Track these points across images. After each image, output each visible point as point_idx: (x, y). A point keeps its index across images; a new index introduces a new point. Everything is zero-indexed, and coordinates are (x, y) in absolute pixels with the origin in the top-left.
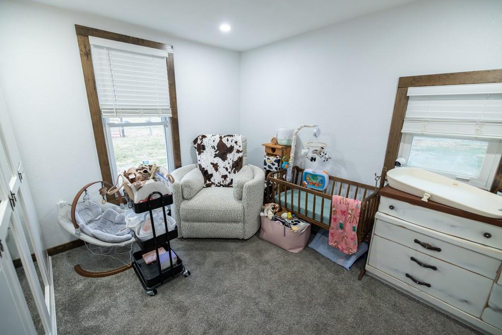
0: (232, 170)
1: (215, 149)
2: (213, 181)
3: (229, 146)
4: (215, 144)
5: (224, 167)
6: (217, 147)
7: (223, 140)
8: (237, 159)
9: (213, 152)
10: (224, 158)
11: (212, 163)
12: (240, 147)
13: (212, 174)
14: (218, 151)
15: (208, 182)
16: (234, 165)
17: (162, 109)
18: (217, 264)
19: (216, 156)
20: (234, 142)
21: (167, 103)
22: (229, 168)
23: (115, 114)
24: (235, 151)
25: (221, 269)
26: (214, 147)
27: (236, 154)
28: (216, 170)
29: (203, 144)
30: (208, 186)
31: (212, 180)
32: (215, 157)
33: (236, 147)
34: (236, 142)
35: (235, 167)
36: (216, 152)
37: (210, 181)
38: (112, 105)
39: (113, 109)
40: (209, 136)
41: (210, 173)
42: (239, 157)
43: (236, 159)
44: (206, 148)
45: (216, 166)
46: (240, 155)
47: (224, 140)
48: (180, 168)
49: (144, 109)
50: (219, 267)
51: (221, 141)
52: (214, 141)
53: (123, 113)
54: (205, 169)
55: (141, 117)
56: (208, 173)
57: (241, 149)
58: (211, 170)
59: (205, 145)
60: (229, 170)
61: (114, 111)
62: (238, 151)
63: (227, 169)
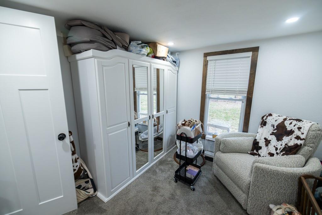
0: (281, 152)
1: (274, 128)
2: (260, 153)
3: (289, 129)
4: (276, 124)
5: (275, 146)
6: (277, 126)
7: (285, 122)
8: (293, 145)
9: (271, 130)
10: (279, 139)
11: (265, 139)
12: (303, 134)
13: (261, 147)
14: (276, 131)
15: (255, 151)
16: (286, 149)
17: (239, 91)
18: (210, 202)
19: (273, 134)
20: (297, 126)
21: (245, 87)
22: (279, 149)
23: (211, 93)
24: (294, 136)
25: (209, 206)
26: (274, 125)
27: (293, 139)
28: (267, 145)
29: (266, 120)
30: (253, 154)
31: (260, 151)
32: (271, 134)
33: (297, 133)
34: (299, 128)
35: (286, 151)
36: (274, 130)
37: (257, 151)
38: (210, 88)
39: (210, 90)
40: (274, 115)
41: (260, 145)
42: (297, 144)
43: (291, 144)
44: (267, 124)
45: (267, 142)
46: (299, 142)
47: (287, 123)
48: (245, 133)
49: (227, 91)
50: (209, 204)
51: (283, 122)
52: (276, 121)
53: (215, 92)
54: (257, 141)
55: (224, 95)
56: (258, 145)
57: (302, 137)
58: (262, 143)
59: (267, 122)
60: (278, 151)
61: (211, 91)
62: (298, 138)
63: (276, 149)
